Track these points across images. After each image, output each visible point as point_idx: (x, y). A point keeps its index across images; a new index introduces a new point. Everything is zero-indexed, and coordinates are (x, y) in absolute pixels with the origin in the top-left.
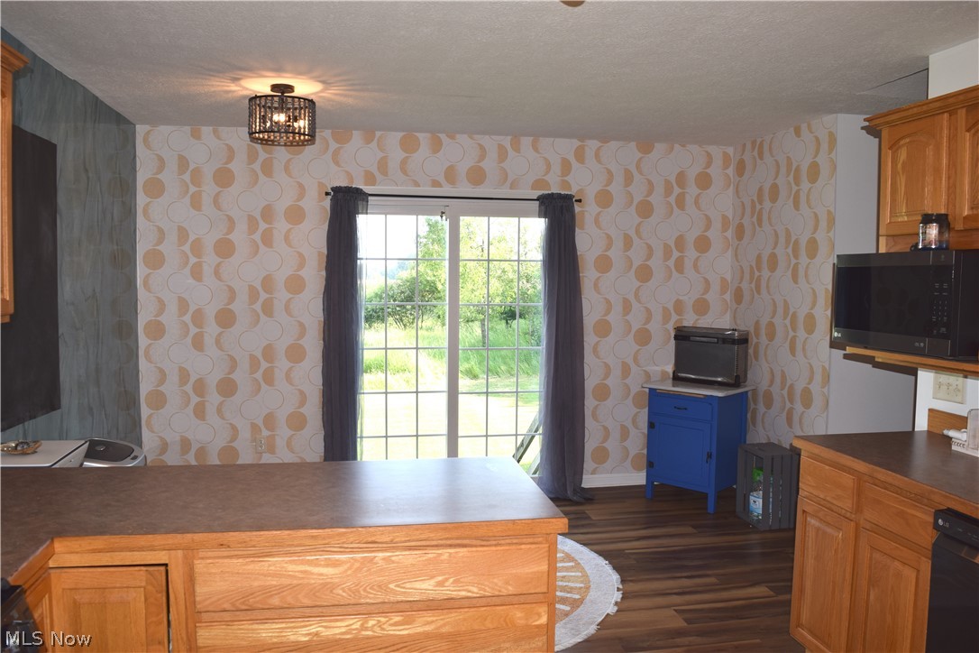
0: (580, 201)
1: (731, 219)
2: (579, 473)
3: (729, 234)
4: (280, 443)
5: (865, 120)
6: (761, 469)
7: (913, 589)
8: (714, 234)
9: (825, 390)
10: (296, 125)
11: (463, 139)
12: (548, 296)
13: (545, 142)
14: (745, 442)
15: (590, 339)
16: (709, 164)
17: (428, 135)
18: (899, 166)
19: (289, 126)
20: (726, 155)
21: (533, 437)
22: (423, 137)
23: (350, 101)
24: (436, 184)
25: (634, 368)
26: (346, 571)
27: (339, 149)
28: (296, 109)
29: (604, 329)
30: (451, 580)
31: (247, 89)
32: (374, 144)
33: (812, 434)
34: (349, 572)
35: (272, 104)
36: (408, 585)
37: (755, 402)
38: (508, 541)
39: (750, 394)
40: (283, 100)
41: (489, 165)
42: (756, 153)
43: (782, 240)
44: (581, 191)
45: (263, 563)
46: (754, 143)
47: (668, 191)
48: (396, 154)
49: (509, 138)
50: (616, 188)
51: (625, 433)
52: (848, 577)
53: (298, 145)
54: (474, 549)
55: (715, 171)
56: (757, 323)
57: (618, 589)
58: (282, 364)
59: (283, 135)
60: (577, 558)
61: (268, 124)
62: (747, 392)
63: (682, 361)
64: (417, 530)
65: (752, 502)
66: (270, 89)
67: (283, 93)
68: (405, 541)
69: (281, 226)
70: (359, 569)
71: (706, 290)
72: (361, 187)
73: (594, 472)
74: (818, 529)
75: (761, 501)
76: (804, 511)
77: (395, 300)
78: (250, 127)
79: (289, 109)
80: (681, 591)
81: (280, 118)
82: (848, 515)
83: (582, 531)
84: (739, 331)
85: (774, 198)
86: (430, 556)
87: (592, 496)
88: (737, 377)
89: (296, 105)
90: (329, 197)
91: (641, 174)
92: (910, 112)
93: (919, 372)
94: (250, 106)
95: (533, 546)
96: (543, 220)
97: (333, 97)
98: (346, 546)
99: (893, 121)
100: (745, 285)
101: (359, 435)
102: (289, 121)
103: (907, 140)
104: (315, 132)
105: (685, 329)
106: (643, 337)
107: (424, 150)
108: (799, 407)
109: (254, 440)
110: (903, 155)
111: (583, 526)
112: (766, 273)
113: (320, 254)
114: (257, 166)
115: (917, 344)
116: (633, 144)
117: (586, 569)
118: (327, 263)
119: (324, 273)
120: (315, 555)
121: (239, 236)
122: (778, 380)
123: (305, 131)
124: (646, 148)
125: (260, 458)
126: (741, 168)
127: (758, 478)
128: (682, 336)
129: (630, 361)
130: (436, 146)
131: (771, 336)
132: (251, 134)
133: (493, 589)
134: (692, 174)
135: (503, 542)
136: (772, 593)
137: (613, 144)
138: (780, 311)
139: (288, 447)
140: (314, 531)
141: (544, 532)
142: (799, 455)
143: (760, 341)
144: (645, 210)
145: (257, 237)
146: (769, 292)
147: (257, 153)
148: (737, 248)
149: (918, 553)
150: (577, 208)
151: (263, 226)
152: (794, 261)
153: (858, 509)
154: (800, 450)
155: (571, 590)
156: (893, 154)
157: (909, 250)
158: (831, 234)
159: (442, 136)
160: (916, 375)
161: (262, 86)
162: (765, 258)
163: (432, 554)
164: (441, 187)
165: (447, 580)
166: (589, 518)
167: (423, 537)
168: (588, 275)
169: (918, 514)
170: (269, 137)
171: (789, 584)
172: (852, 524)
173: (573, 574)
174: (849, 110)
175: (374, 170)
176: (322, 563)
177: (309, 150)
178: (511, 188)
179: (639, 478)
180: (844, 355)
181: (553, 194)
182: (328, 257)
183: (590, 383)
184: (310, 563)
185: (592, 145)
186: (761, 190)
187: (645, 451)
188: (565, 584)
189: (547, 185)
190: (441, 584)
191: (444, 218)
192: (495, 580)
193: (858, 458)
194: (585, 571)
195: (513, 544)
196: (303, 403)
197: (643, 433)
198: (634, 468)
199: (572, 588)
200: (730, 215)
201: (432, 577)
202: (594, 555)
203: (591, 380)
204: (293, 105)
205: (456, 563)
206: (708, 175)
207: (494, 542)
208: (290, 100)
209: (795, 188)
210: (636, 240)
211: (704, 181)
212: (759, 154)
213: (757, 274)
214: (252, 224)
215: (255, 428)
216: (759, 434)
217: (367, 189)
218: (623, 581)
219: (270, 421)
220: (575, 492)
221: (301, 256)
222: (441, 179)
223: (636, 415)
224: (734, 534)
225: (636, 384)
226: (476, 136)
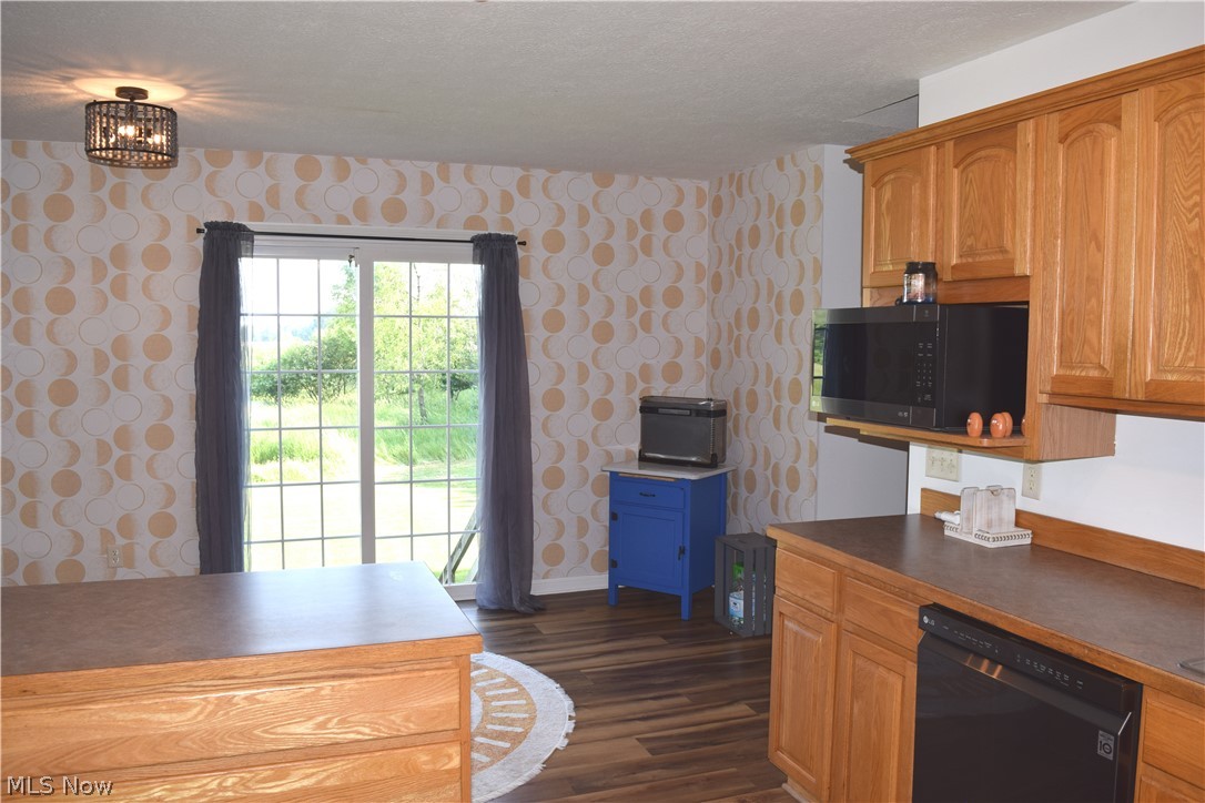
0: (524, 243)
1: (706, 267)
2: (526, 577)
3: (705, 285)
4: (141, 553)
5: (847, 152)
6: (742, 564)
7: (899, 700)
8: (686, 285)
9: (813, 469)
10: (150, 141)
11: (377, 164)
12: (486, 362)
13: (480, 171)
14: (724, 533)
15: (538, 413)
16: (680, 201)
17: (331, 158)
18: (884, 206)
19: (140, 142)
20: (700, 190)
21: (473, 535)
22: (326, 161)
23: (225, 112)
24: (342, 220)
25: (593, 448)
26: (196, 716)
27: (215, 173)
28: (149, 120)
29: (555, 400)
30: (335, 720)
31: (84, 92)
32: (261, 168)
33: (800, 521)
34: (200, 718)
35: (117, 112)
36: (280, 730)
37: (736, 485)
38: (408, 667)
39: (729, 476)
40: (132, 108)
41: (410, 197)
42: (734, 189)
43: (764, 292)
44: (525, 231)
45: (83, 712)
46: (732, 176)
47: (632, 233)
48: (290, 182)
49: (436, 164)
50: (568, 229)
51: (583, 527)
52: (830, 688)
53: (155, 167)
54: (364, 680)
55: (687, 209)
56: (737, 392)
57: (570, 718)
58: (142, 451)
59: (134, 153)
60: (521, 682)
61: (112, 140)
62: (725, 474)
63: (649, 439)
64: (289, 659)
65: (732, 604)
66: (114, 93)
67: (132, 99)
68: (274, 674)
69: (138, 271)
70: (213, 713)
71: (678, 353)
72: (244, 223)
73: (546, 576)
74: (796, 633)
75: (742, 602)
76: (781, 613)
77: (309, 368)
78: (87, 142)
79: (140, 120)
80: (645, 715)
81: (129, 131)
82: (829, 615)
83: (530, 649)
84: (715, 401)
85: (755, 243)
86: (306, 691)
87: (542, 606)
88: (714, 456)
89: (150, 116)
90: (203, 235)
91: (599, 211)
92: (895, 144)
93: (911, 447)
94: (87, 115)
95: (440, 672)
96: (479, 266)
97: (202, 106)
98: (195, 684)
99: (878, 153)
100: (722, 347)
101: (246, 540)
102: (140, 136)
103: (892, 176)
104: (176, 150)
105: (652, 400)
106: (604, 410)
107: (326, 178)
108: (784, 490)
109: (106, 551)
110: (887, 194)
111: (531, 642)
112: (746, 331)
113: (190, 308)
114: (104, 193)
115: (900, 414)
116: (589, 175)
117: (532, 694)
118: (200, 319)
119: (196, 333)
120: (155, 698)
121: (80, 285)
122: (761, 459)
123: (162, 148)
124: (604, 180)
125: (115, 574)
126: (717, 207)
127: (739, 576)
128: (649, 408)
129: (588, 439)
130: (343, 172)
131: (753, 406)
132: (89, 151)
133: (389, 728)
134: (660, 213)
135: (400, 669)
136: (752, 712)
137: (565, 175)
138: (762, 377)
139: (151, 558)
140: (151, 667)
141: (453, 654)
142: (776, 547)
143: (739, 412)
144: (604, 255)
145: (105, 286)
146: (749, 354)
147: (105, 177)
148: (713, 302)
149: (903, 656)
150: (521, 252)
151: (113, 272)
152: (777, 317)
153: (840, 609)
154: (776, 541)
155: (512, 722)
156: (877, 191)
157: (893, 304)
158: (817, 286)
159: (351, 160)
160: (907, 450)
161: (103, 88)
162: (745, 315)
163: (309, 688)
164: (349, 223)
165: (329, 720)
166: (539, 632)
167: (296, 667)
168: (535, 335)
169: (903, 612)
170: (115, 156)
171: (766, 700)
172: (834, 626)
173: (516, 702)
174: (836, 140)
175: (262, 201)
176: (164, 707)
177: (173, 173)
178: (438, 227)
179: (600, 581)
180: (826, 427)
181: (490, 235)
182: (200, 311)
183: (539, 469)
184: (146, 709)
185: (539, 175)
186: (739, 232)
187: (607, 548)
188: (505, 715)
189: (483, 223)
190: (322, 725)
191: (353, 263)
192: (392, 717)
193: (838, 549)
194: (530, 698)
195: (414, 670)
196: (170, 501)
197: (605, 526)
198: (596, 570)
199: (513, 720)
200: (704, 261)
201: (310, 718)
202: (543, 677)
203: (540, 462)
204: (145, 115)
205: (341, 699)
206: (678, 215)
207: (390, 670)
208: (141, 108)
209: (778, 231)
210: (593, 292)
211: (674, 221)
212: (737, 190)
213: (736, 333)
214: (98, 268)
215: (106, 535)
216: (739, 524)
217: (252, 225)
218: (576, 708)
219: (126, 525)
220: (522, 601)
221: (165, 311)
222: (350, 215)
223: (595, 505)
224: (712, 644)
225: (596, 468)
226: (394, 161)
